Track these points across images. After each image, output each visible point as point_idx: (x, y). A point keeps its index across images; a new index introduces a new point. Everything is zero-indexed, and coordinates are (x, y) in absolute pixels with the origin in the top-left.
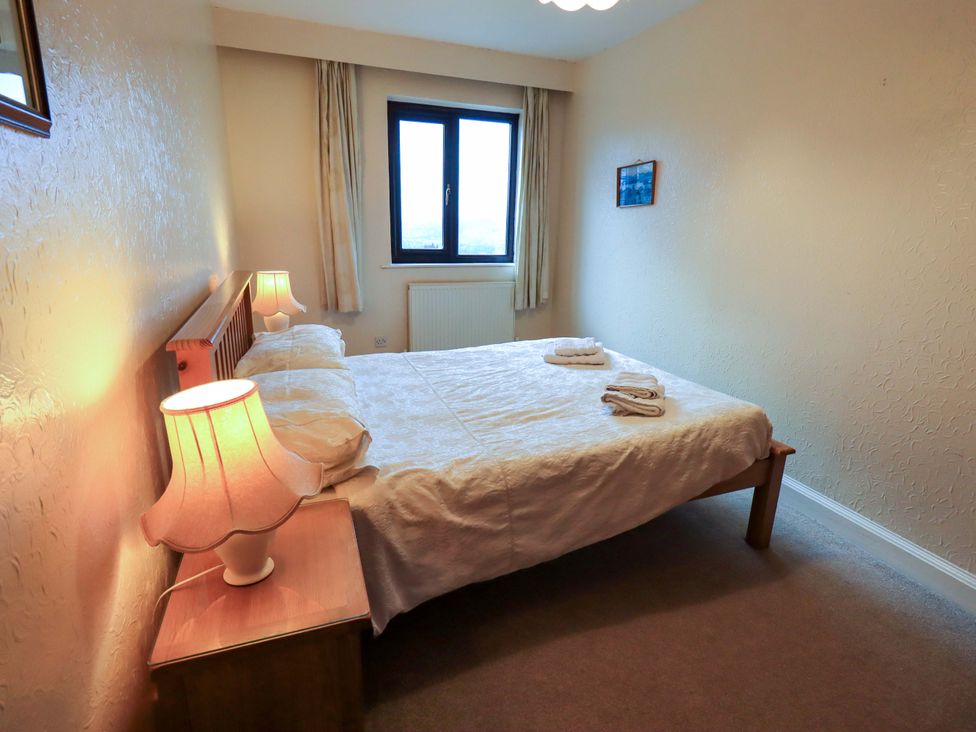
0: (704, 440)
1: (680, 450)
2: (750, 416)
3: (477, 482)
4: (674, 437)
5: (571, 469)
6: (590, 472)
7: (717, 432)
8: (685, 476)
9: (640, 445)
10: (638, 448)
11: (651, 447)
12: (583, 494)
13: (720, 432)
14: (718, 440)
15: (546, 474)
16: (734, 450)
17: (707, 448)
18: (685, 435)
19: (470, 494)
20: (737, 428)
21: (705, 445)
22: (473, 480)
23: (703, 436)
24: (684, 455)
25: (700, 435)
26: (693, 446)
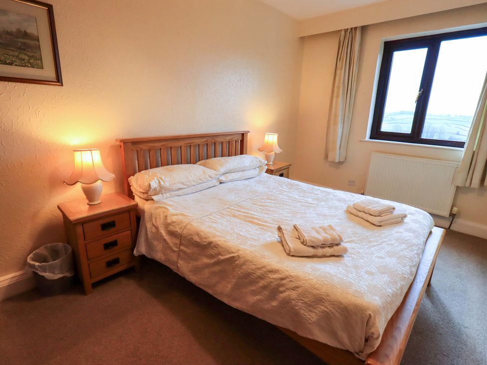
0: (283, 285)
1: (261, 278)
2: (343, 301)
3: (175, 224)
4: (264, 267)
5: (206, 243)
6: (212, 252)
7: (298, 287)
8: (257, 297)
9: (241, 256)
10: (239, 257)
11: (246, 262)
12: (206, 260)
13: (300, 290)
14: (293, 294)
15: (196, 238)
16: (302, 311)
17: (281, 292)
18: (272, 271)
19: (171, 227)
20: (319, 300)
21: (281, 289)
22: (175, 222)
23: (284, 282)
24: (262, 283)
25: (282, 279)
26: (271, 282)
